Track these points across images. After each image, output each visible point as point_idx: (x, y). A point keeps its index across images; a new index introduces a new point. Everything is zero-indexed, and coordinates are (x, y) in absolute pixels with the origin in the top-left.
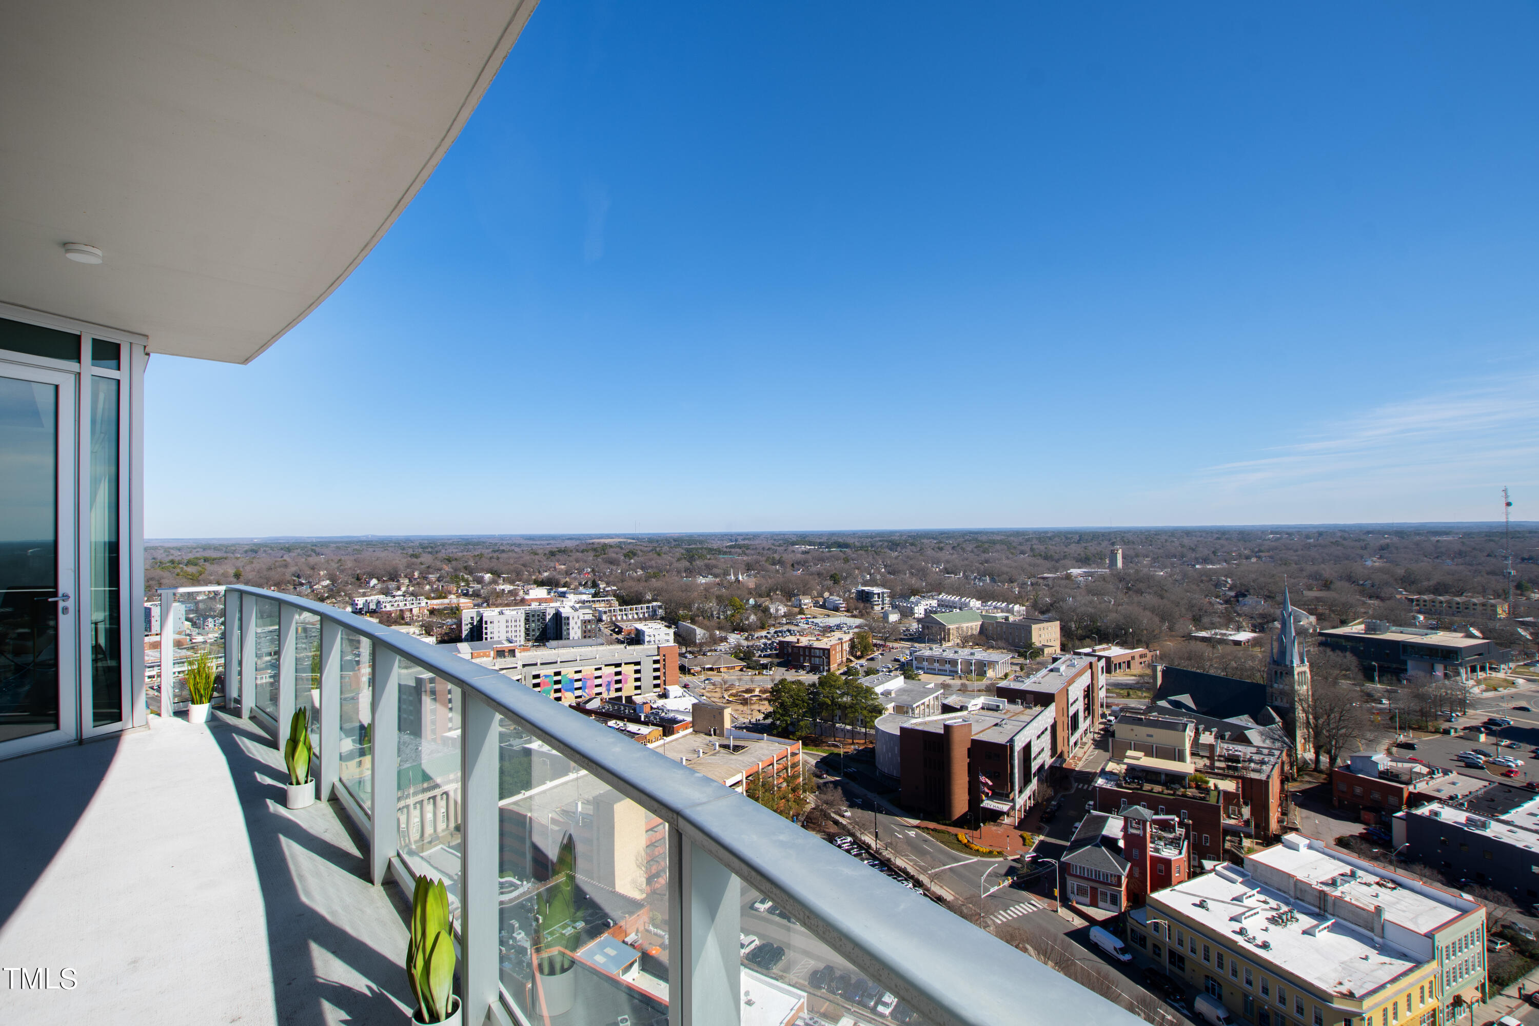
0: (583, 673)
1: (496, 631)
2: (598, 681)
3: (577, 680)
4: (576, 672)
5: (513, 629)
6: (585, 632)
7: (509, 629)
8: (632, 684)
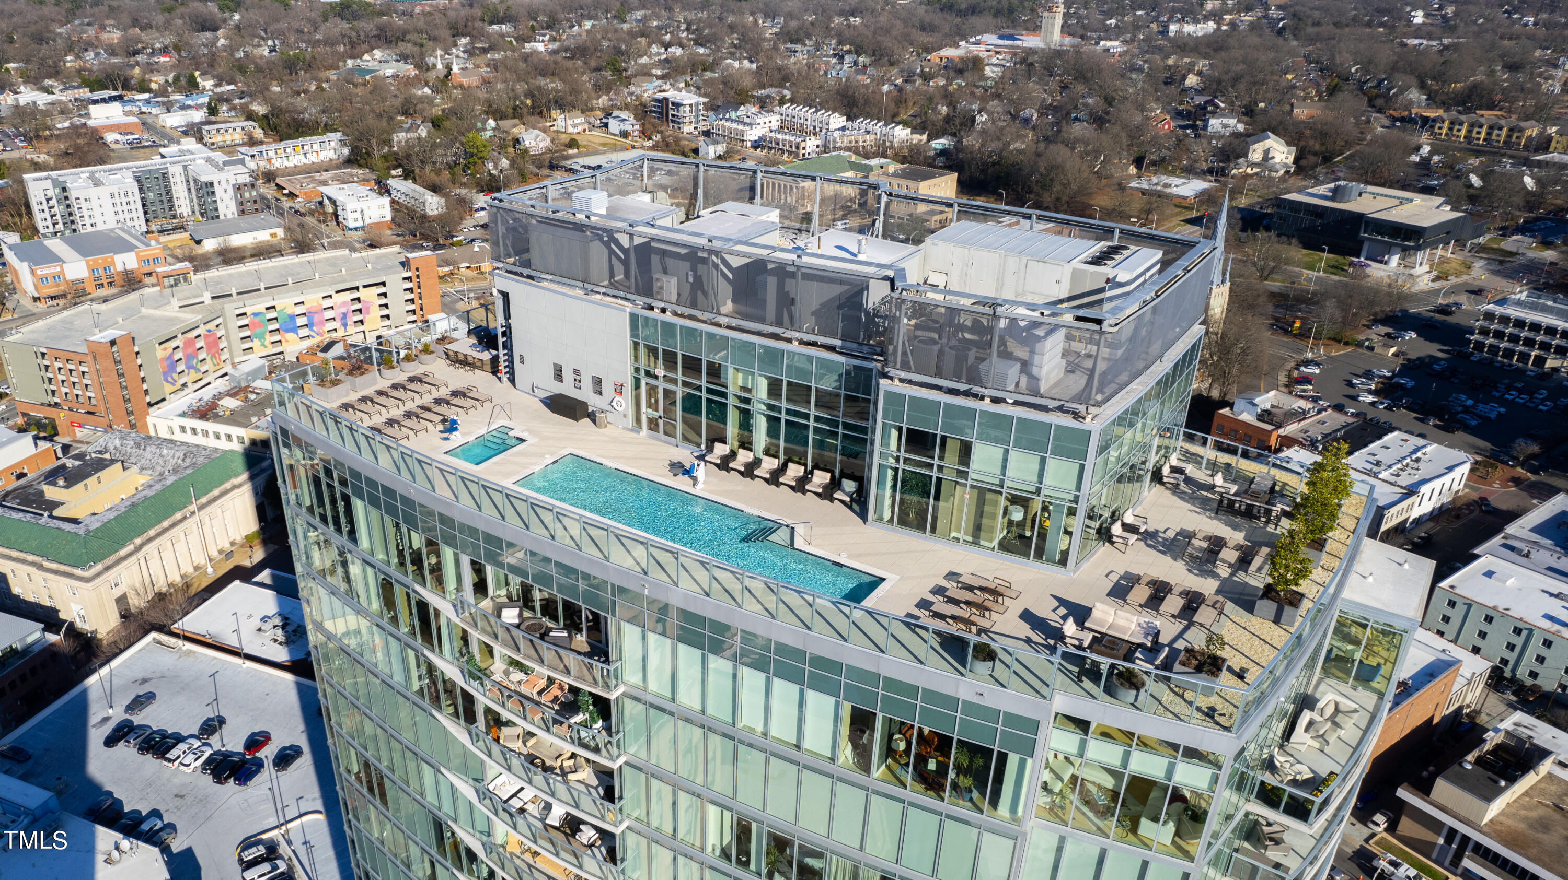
0: (307, 305)
1: (97, 212)
2: (329, 314)
3: (299, 316)
4: (297, 305)
5: (126, 208)
6: (242, 203)
7: (119, 208)
8: (377, 312)
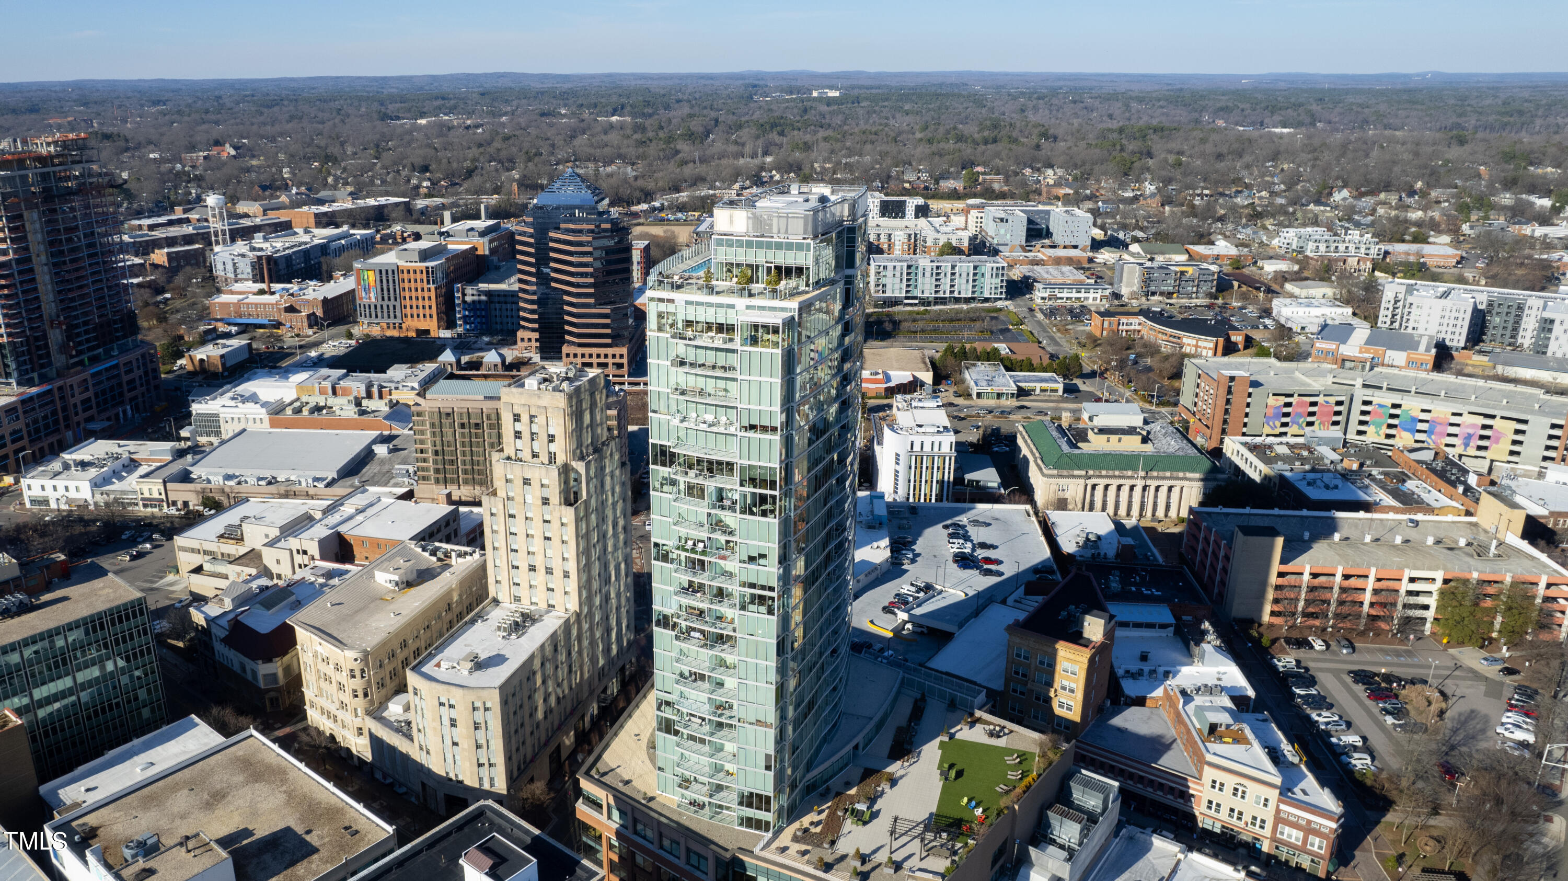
2: (1453, 429)
3: (1421, 421)
4: (1423, 411)
